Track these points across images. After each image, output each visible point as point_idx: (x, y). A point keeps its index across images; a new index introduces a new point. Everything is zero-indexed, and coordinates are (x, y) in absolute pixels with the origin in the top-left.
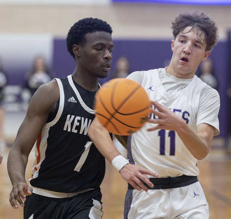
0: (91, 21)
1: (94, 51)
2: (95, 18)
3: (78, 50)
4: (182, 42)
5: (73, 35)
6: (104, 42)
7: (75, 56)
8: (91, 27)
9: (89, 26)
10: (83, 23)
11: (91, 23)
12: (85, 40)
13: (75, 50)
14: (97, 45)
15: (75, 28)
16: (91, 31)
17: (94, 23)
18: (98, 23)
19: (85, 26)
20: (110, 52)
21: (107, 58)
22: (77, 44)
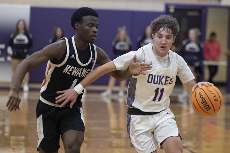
0: (86, 10)
1: (87, 27)
2: (89, 7)
3: (78, 25)
4: (160, 37)
5: (75, 16)
6: (93, 22)
7: (76, 29)
8: (87, 13)
9: (85, 12)
10: (81, 10)
11: (87, 10)
12: (82, 20)
13: (76, 26)
14: (89, 24)
15: (77, 13)
16: (86, 15)
17: (88, 11)
18: (91, 11)
19: (82, 12)
20: (96, 28)
21: (95, 32)
22: (77, 22)
